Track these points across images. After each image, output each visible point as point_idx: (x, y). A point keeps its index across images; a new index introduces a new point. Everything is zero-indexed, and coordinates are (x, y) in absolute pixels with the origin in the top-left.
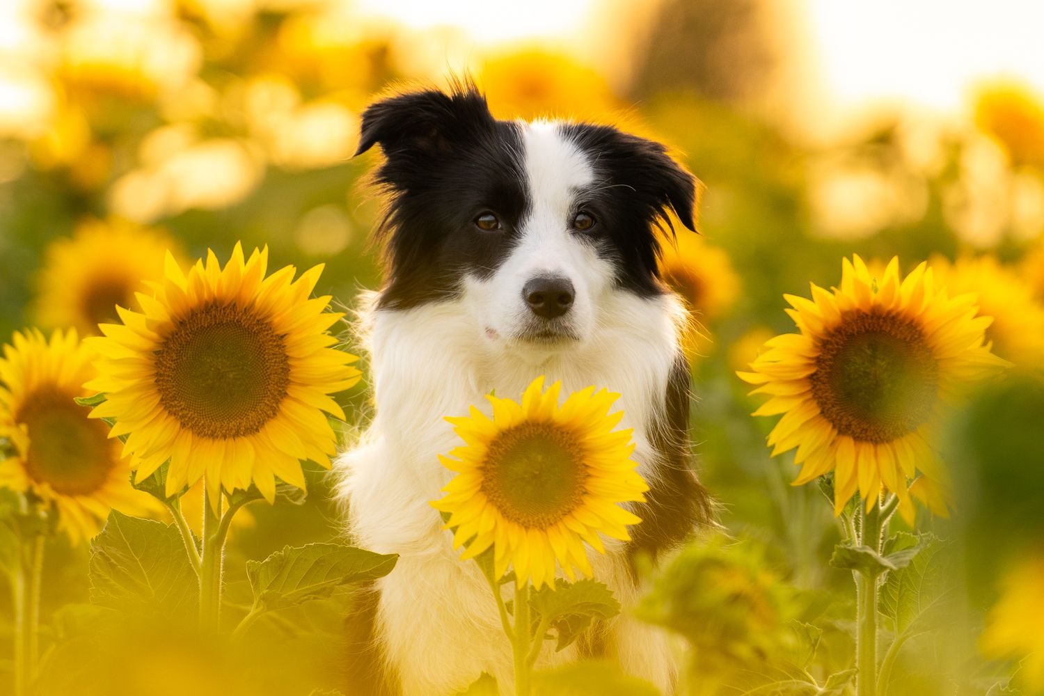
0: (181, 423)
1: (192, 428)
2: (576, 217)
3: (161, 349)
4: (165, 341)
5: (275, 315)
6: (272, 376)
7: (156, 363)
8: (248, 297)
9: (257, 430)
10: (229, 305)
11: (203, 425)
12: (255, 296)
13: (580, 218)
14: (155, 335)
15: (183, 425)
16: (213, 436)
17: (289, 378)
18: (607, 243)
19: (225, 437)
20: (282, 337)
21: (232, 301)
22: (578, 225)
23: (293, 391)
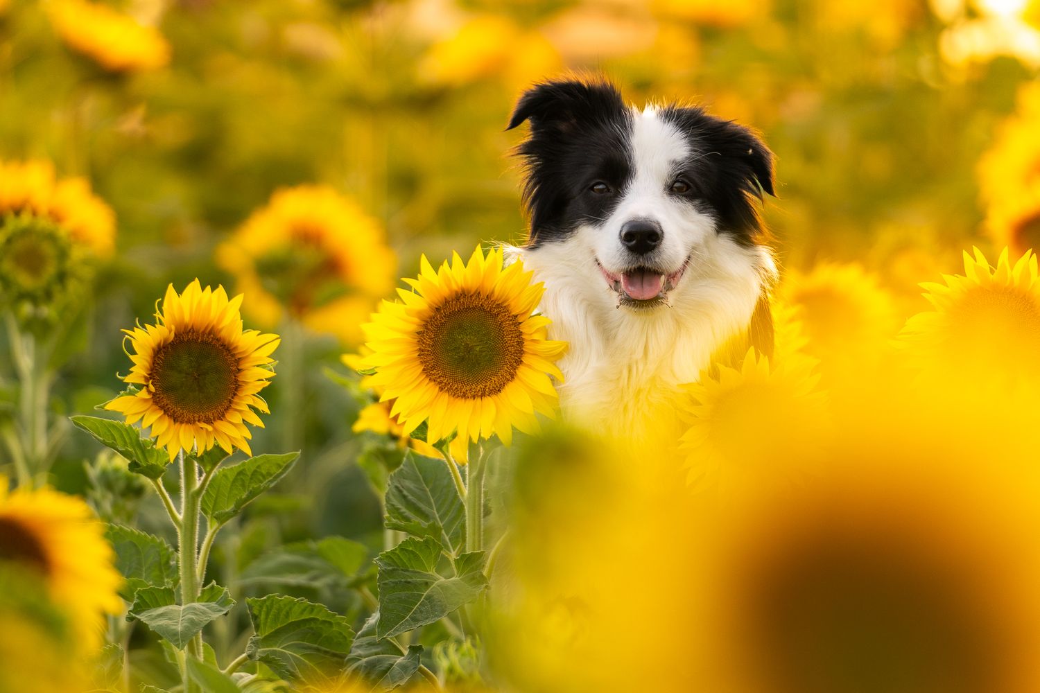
0: (440, 387)
1: (448, 391)
2: (674, 184)
3: (422, 330)
4: (424, 323)
5: (511, 299)
6: (510, 348)
7: (419, 341)
8: (488, 287)
9: (499, 391)
10: (475, 293)
11: (456, 388)
12: (493, 286)
13: (677, 185)
14: (416, 320)
15: (441, 389)
16: (464, 396)
17: (524, 349)
18: (702, 203)
19: (474, 397)
20: (516, 316)
21: (477, 290)
22: (675, 189)
23: (526, 359)
